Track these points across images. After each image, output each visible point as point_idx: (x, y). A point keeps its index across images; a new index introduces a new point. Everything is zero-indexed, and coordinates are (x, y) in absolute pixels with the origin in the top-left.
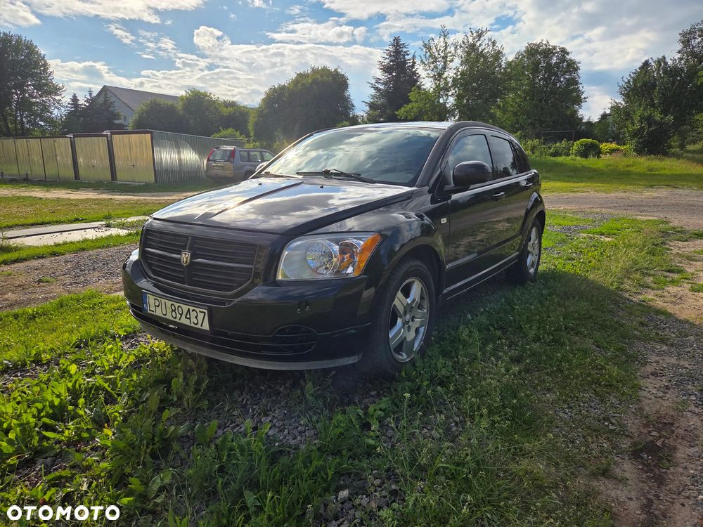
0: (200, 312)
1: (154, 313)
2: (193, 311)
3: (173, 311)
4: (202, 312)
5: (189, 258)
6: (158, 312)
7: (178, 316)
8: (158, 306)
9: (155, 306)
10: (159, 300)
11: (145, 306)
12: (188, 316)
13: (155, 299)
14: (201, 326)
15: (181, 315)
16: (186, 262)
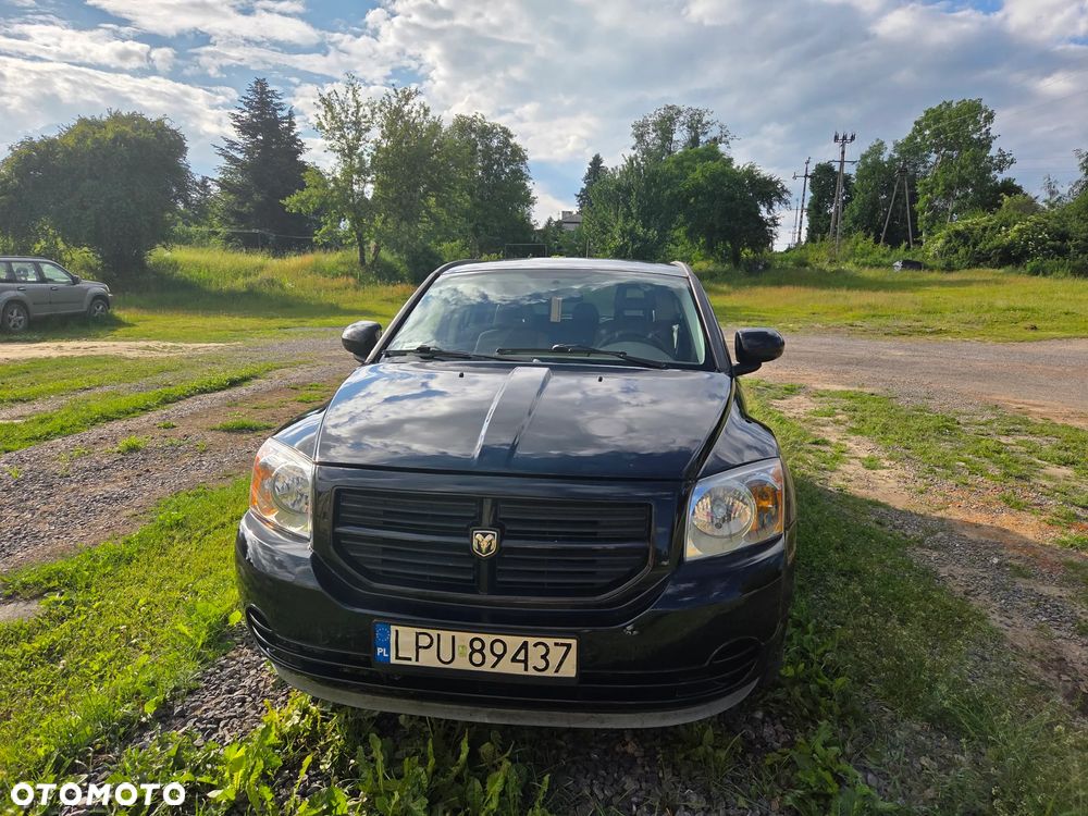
0: (556, 644)
1: (413, 663)
2: (535, 645)
3: (474, 651)
4: (563, 645)
5: (494, 542)
6: (428, 659)
7: (491, 659)
8: (425, 648)
9: (418, 647)
10: (434, 633)
11: (379, 650)
12: (521, 656)
13: (418, 634)
14: (557, 671)
15: (500, 657)
16: (488, 549)
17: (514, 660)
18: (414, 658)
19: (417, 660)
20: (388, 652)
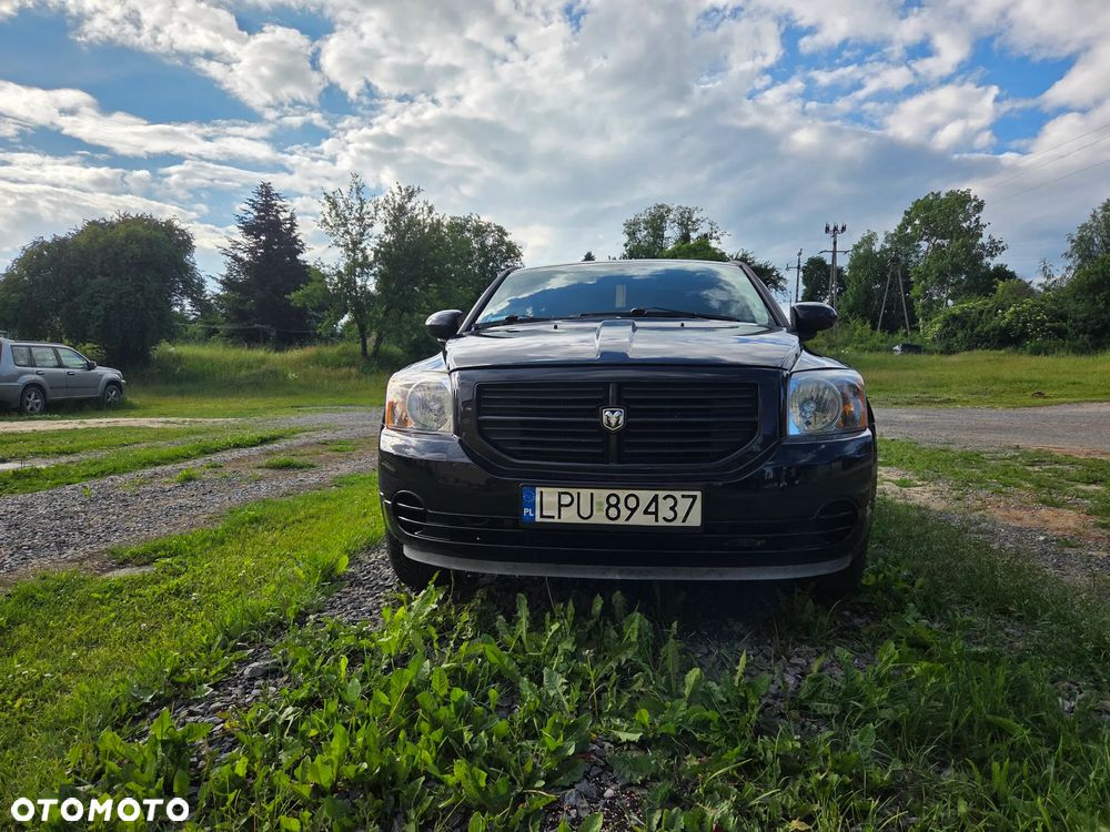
0: (683, 496)
1: (556, 520)
2: (665, 498)
3: (610, 506)
4: (689, 496)
5: (622, 418)
6: (569, 516)
7: (625, 512)
8: (567, 506)
9: (560, 505)
10: (574, 492)
11: (526, 510)
12: (652, 509)
13: (560, 494)
14: (684, 521)
15: (633, 511)
16: (617, 424)
17: (646, 512)
18: (557, 517)
19: (559, 517)
20: (534, 512)
